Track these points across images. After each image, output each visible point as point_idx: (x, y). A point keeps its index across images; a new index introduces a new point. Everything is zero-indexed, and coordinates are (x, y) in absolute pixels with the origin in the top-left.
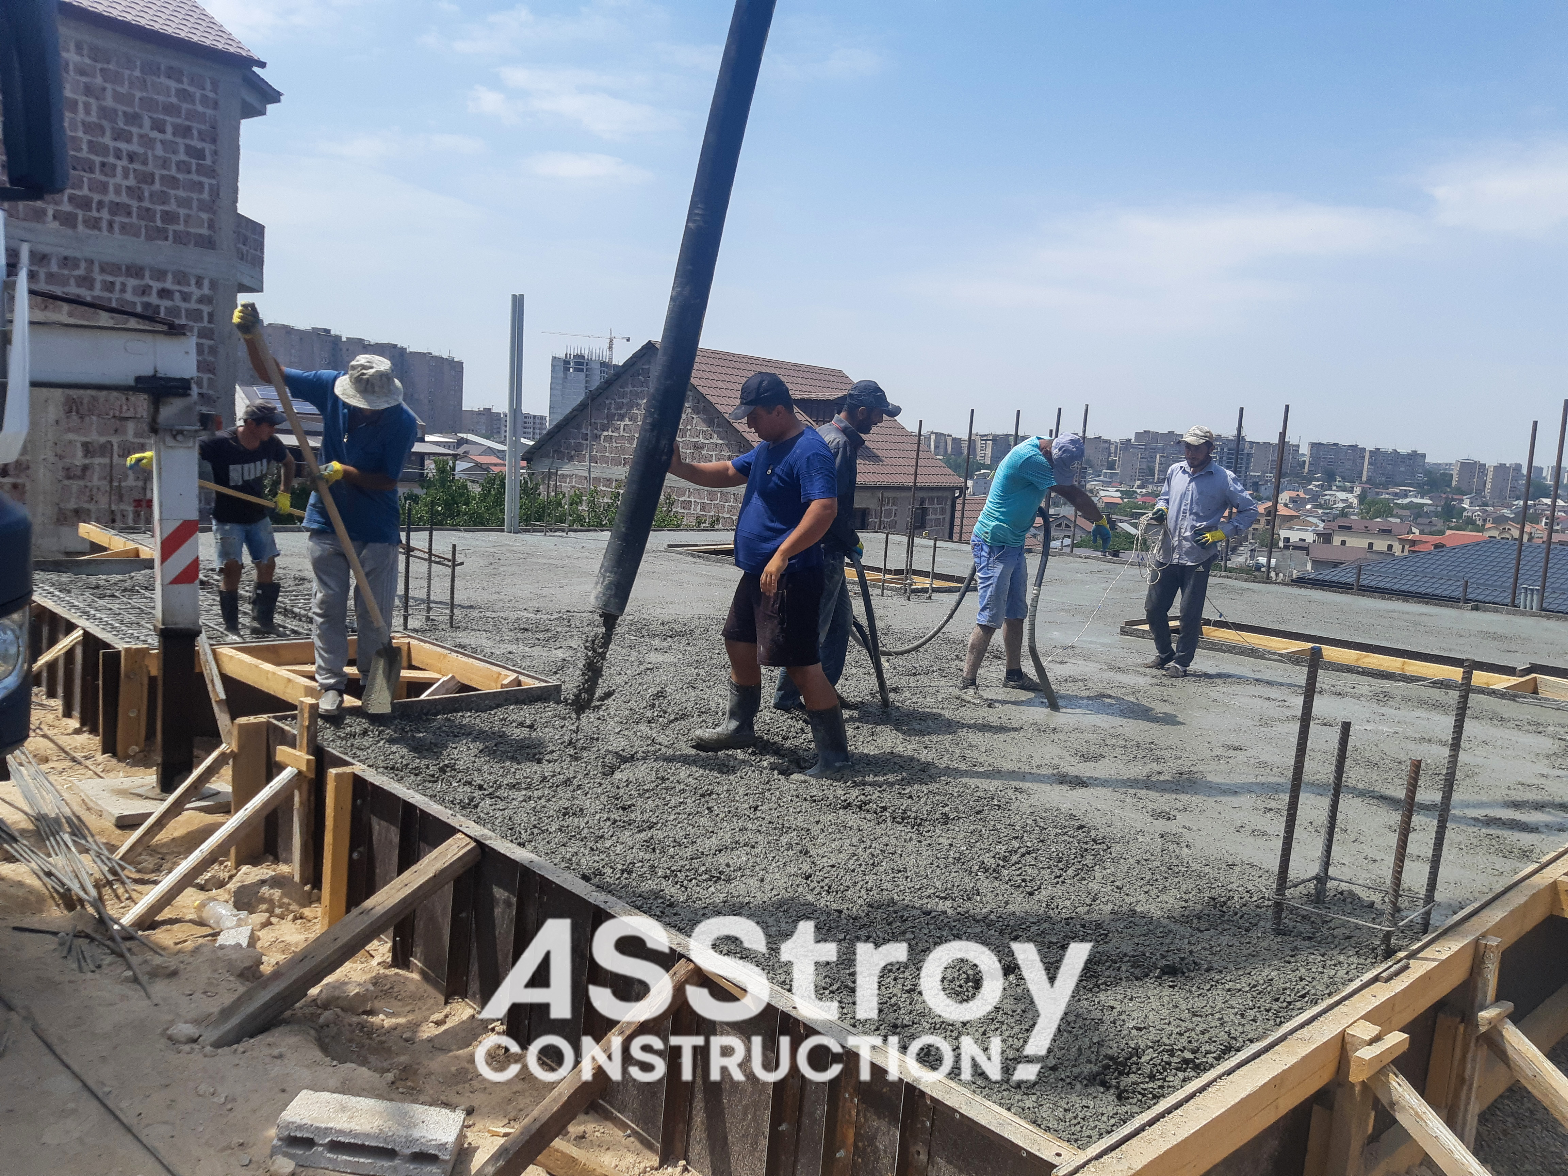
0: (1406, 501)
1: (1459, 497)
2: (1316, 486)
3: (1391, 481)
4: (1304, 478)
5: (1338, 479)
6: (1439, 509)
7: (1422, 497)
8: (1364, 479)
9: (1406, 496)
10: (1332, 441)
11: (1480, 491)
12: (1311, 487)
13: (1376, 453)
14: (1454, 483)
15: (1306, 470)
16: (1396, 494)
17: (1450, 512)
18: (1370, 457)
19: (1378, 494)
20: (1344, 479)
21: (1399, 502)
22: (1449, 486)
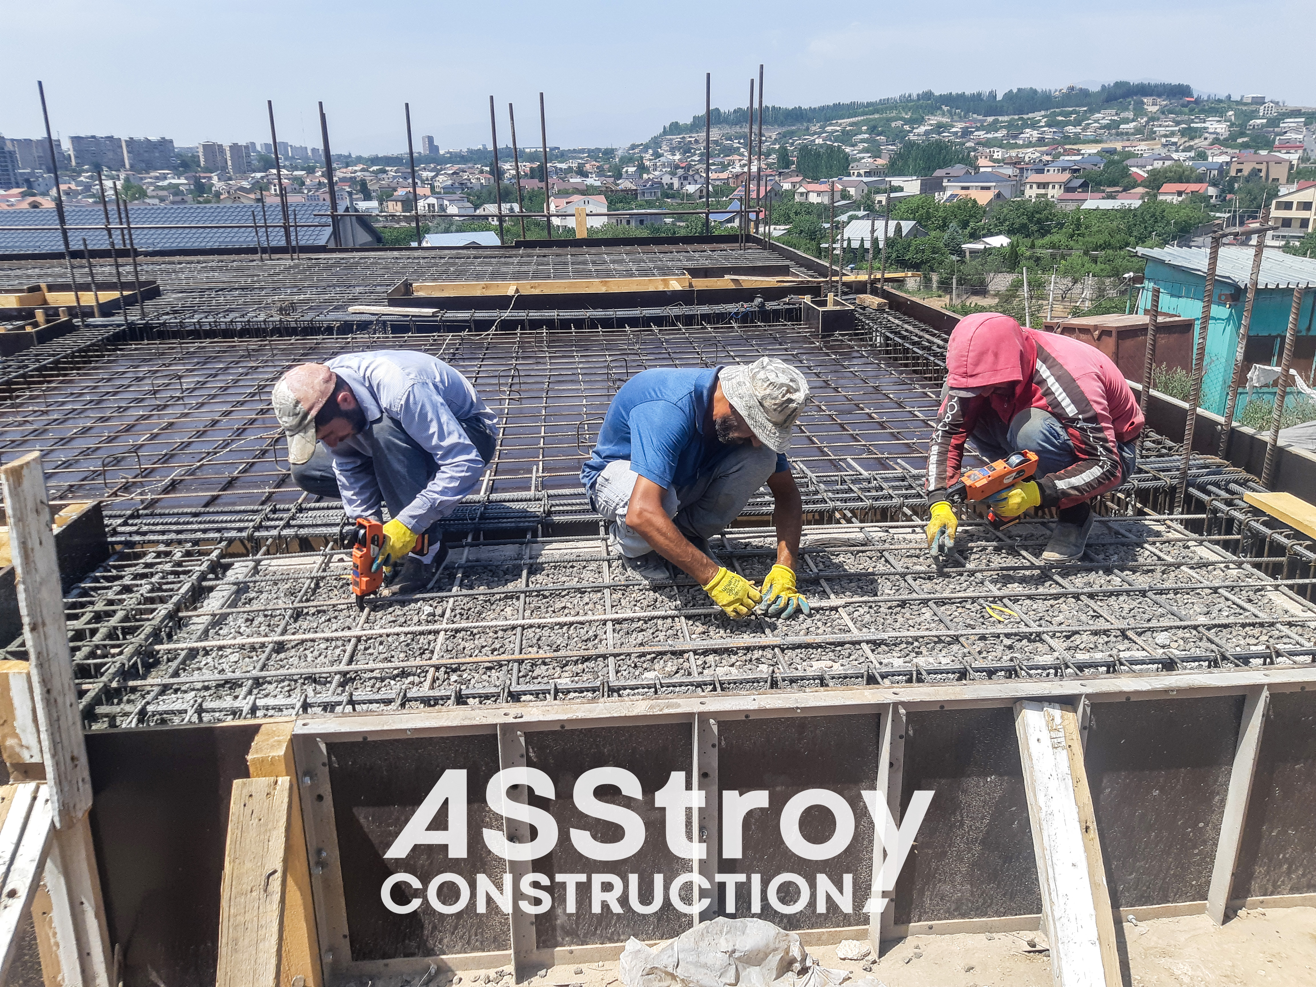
0: (166, 183)
1: (208, 175)
2: (86, 178)
3: (150, 167)
4: (74, 171)
5: (105, 169)
6: (192, 187)
7: (179, 178)
8: (127, 166)
9: (165, 178)
10: (89, 134)
11: (224, 168)
12: (82, 178)
13: (131, 142)
14: (202, 163)
15: (73, 163)
16: (157, 178)
17: (200, 189)
18: (127, 146)
19: (142, 179)
20: (110, 169)
21: (160, 184)
22: (199, 166)
